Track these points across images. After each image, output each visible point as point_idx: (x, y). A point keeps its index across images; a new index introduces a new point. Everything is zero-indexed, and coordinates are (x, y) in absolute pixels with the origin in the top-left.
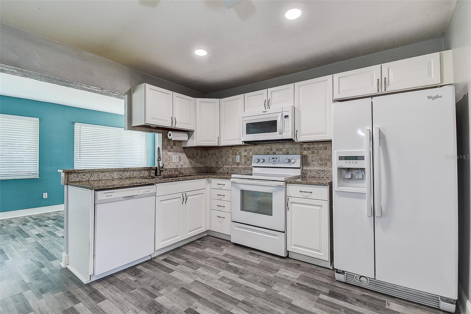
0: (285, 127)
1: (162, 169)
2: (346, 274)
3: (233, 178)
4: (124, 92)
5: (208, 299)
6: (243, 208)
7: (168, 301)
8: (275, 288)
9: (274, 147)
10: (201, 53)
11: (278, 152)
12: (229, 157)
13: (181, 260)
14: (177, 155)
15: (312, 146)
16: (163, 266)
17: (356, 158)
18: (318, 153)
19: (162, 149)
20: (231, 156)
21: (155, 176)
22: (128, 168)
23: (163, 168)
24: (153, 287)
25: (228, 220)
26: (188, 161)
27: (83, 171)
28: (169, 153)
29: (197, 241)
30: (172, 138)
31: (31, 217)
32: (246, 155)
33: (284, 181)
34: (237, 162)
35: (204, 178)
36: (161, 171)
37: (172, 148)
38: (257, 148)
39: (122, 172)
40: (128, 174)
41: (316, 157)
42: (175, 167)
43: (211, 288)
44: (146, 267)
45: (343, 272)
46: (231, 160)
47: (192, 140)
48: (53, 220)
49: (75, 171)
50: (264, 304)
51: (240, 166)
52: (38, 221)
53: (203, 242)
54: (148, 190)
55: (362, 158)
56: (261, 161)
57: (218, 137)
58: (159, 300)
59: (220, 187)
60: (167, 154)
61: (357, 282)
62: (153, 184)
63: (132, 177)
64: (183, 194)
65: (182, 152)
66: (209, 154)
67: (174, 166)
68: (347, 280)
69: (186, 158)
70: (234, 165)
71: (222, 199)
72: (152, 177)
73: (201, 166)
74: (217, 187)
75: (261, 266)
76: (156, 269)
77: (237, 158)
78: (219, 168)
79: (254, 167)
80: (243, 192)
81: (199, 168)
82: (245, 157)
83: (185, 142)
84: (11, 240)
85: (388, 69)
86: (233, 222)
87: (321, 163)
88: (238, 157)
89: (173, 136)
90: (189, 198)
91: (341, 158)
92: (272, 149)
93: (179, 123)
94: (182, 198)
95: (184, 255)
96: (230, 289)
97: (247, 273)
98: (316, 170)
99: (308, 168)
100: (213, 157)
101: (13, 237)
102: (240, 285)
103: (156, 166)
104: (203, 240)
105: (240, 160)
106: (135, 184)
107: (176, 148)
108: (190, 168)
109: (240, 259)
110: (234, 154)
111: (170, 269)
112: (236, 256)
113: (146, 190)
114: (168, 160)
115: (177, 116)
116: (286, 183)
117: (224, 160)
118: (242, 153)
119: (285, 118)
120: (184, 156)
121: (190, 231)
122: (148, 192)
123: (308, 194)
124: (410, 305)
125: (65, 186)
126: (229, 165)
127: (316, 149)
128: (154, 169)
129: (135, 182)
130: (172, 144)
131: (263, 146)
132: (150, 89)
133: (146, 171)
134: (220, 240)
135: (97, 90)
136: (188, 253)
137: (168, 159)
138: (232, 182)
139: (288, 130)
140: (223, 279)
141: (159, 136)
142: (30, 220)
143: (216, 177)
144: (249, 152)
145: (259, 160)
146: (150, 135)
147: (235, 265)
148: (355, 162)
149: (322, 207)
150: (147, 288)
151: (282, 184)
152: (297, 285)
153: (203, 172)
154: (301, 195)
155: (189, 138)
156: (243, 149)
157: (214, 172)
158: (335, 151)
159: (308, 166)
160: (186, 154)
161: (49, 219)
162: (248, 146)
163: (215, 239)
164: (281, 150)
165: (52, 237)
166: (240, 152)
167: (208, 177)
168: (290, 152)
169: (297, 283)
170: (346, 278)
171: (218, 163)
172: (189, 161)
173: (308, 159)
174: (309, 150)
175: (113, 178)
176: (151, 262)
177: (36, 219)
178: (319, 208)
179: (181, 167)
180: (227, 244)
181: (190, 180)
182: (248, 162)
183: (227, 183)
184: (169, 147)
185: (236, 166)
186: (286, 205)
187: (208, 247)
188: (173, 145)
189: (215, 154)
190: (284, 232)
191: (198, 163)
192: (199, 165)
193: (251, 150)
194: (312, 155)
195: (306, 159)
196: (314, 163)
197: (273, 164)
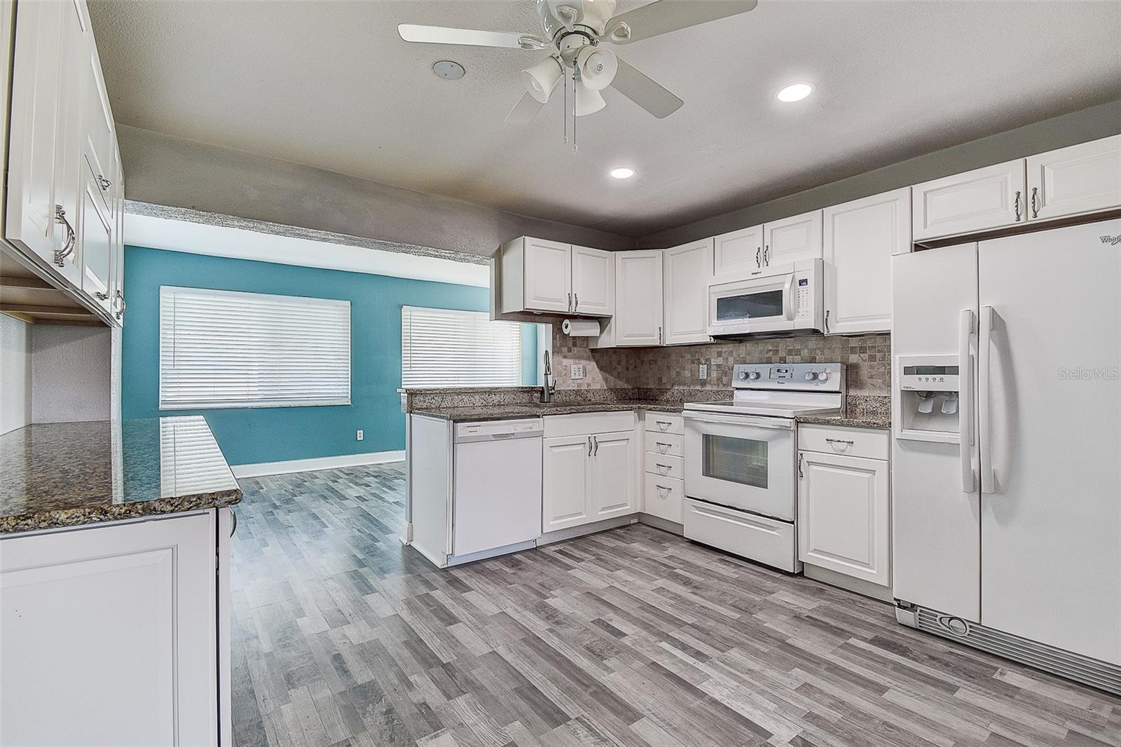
0: (801, 305)
1: (553, 391)
2: (918, 611)
3: (687, 410)
4: (490, 254)
5: (632, 612)
6: (708, 471)
7: (566, 605)
8: (760, 616)
9: (783, 345)
10: (622, 173)
11: (791, 357)
12: (684, 369)
13: (587, 555)
14: (579, 363)
15: (869, 343)
16: (556, 559)
17: (941, 370)
18: (883, 358)
19: (553, 353)
20: (688, 366)
21: (541, 402)
22: (497, 388)
23: (554, 388)
24: (542, 585)
25: (677, 496)
26: (600, 376)
28: (565, 362)
29: (617, 530)
30: (569, 333)
31: (340, 470)
32: (721, 363)
33: (793, 418)
34: (701, 377)
35: (631, 410)
36: (550, 394)
37: (570, 351)
38: (744, 348)
40: (496, 399)
41: (878, 369)
42: (576, 388)
43: (637, 600)
44: (528, 557)
45: (913, 607)
46: (687, 374)
47: (607, 334)
48: (376, 477)
49: (421, 391)
50: (732, 634)
51: (708, 388)
52: (353, 475)
53: (629, 532)
54: (531, 425)
55: (954, 370)
56: (752, 377)
57: (660, 328)
58: (550, 601)
59: (662, 428)
60: (560, 363)
61: (942, 629)
62: (539, 417)
63: (503, 403)
64: (589, 438)
65: (588, 359)
66: (643, 362)
67: (574, 386)
68: (923, 624)
69: (598, 370)
70: (696, 384)
71: (666, 451)
72: (536, 405)
73: (626, 386)
74: (656, 428)
75: (738, 582)
76: (545, 562)
77: (701, 370)
78: (663, 391)
79: (737, 389)
80: (707, 438)
81: (622, 389)
82: (718, 369)
83: (596, 338)
84: (323, 502)
85: (1043, 168)
86: (688, 497)
88: (703, 368)
89: (573, 329)
90: (600, 446)
91: (908, 371)
92: (778, 351)
93: (584, 303)
94: (587, 445)
95: (593, 549)
96: (671, 605)
97: (708, 588)
98: (879, 397)
99: (860, 393)
100: (651, 368)
101: (325, 498)
102: (692, 604)
103: (541, 383)
104: (629, 530)
105: (709, 374)
106: (510, 415)
107: (578, 351)
108: (605, 389)
109: (698, 567)
110: (696, 362)
111: (568, 565)
112: (690, 560)
113: (528, 425)
114: (563, 374)
115: (579, 291)
116: (798, 422)
117: (674, 374)
118: (713, 360)
119: (800, 285)
120: (592, 366)
121: (603, 509)
122: (531, 430)
123: (845, 446)
124: (1054, 682)
125: (408, 415)
126: (684, 385)
127: (879, 351)
128: (539, 390)
129: (510, 411)
130: (570, 343)
132: (532, 245)
133: (526, 395)
134: (662, 533)
135: (448, 255)
136: (602, 547)
138: (687, 419)
139: (807, 312)
140: (660, 590)
141: (545, 330)
142: (341, 475)
143: (654, 408)
144: (727, 359)
145: (747, 375)
146: (528, 327)
147: (687, 574)
148: (938, 379)
149: (874, 474)
150: (531, 585)
151: (787, 423)
152: (807, 619)
153: (630, 399)
154: (828, 447)
155: (602, 332)
156: (715, 349)
157: (652, 399)
158: (897, 357)
159: (861, 389)
160: (596, 363)
161: (368, 475)
162: (722, 345)
163: (654, 530)
164: (798, 352)
165: (379, 501)
166: (707, 357)
167: (639, 408)
168: (817, 357)
169: (808, 617)
170: (920, 619)
171: (661, 380)
172: (603, 376)
173: (859, 374)
174: (863, 353)
176: (535, 551)
177: (349, 474)
178: (867, 476)
179: (587, 388)
180: (676, 540)
182: (725, 380)
183: (676, 420)
184: (565, 350)
185: (699, 388)
186: (797, 467)
187: (639, 541)
188: (571, 346)
189: (655, 361)
190: (793, 523)
191: (620, 380)
192: (621, 384)
193: (731, 354)
194: (869, 363)
195: (857, 372)
196: (874, 381)
197: (778, 383)
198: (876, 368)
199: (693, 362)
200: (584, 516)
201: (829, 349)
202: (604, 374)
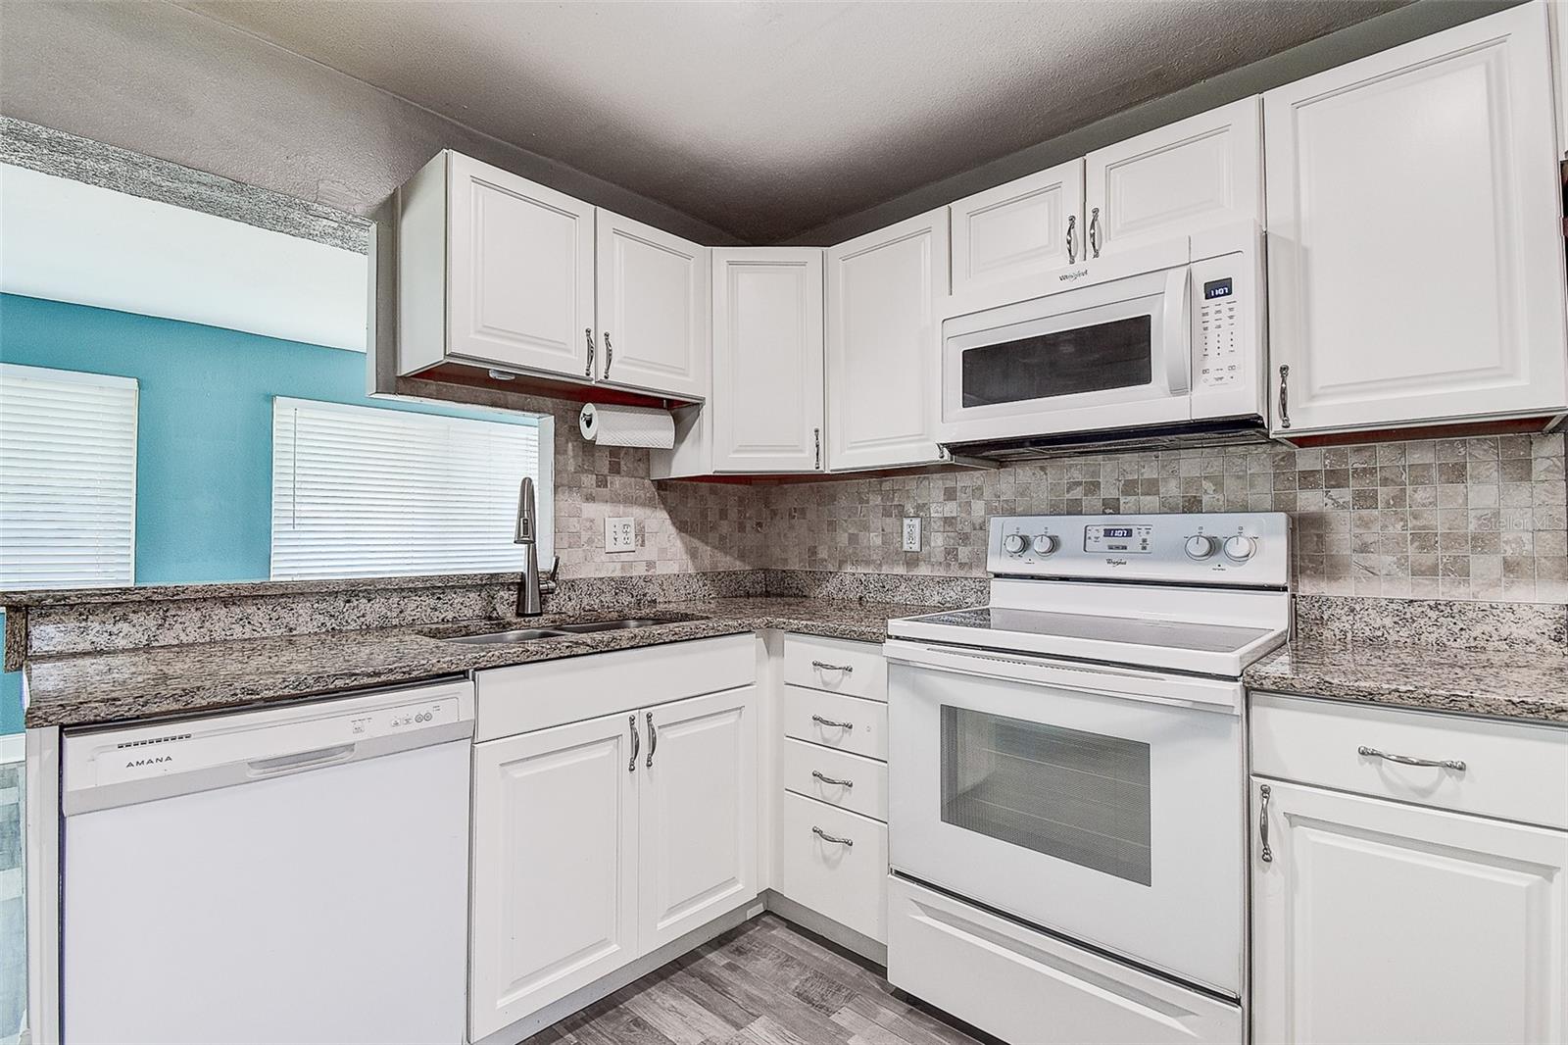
1: (552, 584)
3: (897, 638)
4: (359, 210)
9: (1110, 471)
11: (1132, 499)
12: (866, 528)
14: (626, 515)
15: (1354, 460)
18: (1399, 499)
19: (556, 487)
20: (876, 521)
21: (517, 615)
23: (553, 576)
25: (867, 862)
26: (679, 543)
27: (110, 599)
28: (590, 510)
29: (712, 956)
30: (596, 435)
32: (954, 515)
33: (1235, 679)
34: (906, 547)
35: (750, 631)
37: (602, 483)
38: (1012, 480)
39: (341, 599)
40: (372, 610)
41: (1384, 528)
42: (617, 574)
46: (876, 539)
49: (65, 598)
51: (923, 570)
53: (741, 962)
54: (423, 710)
56: (1040, 545)
57: (817, 431)
59: (826, 679)
60: (577, 514)
62: (462, 675)
63: (395, 622)
64: (632, 720)
65: (648, 503)
66: (774, 513)
67: (611, 568)
69: (672, 530)
70: (895, 563)
71: (839, 741)
72: (498, 625)
73: (738, 566)
74: (815, 678)
77: (906, 530)
78: (818, 578)
79: (997, 576)
80: (951, 715)
81: (729, 574)
82: (948, 529)
83: (667, 454)
86: (898, 873)
87: (1428, 559)
88: (912, 526)
89: (607, 427)
90: (664, 738)
92: (1097, 484)
93: (628, 360)
98: (1391, 601)
99: (1332, 590)
100: (792, 527)
104: (739, 951)
105: (924, 541)
106: (339, 683)
107: (624, 485)
108: (690, 576)
110: (895, 512)
113: (412, 711)
114: (584, 539)
115: (615, 322)
116: (1251, 690)
117: (843, 539)
118: (933, 507)
119: (1208, 296)
120: (659, 521)
121: (672, 910)
122: (424, 724)
123: (1434, 778)
126: (868, 563)
127: (1385, 482)
128: (512, 583)
130: (603, 464)
131: (1042, 468)
132: (473, 179)
133: (472, 595)
137: (585, 537)
138: (894, 663)
139: (1232, 368)
143: (806, 626)
144: (969, 503)
145: (1026, 543)
151: (1218, 692)
154: (1367, 776)
155: (680, 437)
156: (937, 485)
159: (1335, 578)
160: (670, 513)
162: (966, 469)
164: (1152, 488)
166: (921, 502)
167: (769, 625)
168: (1205, 499)
171: (816, 554)
172: (685, 543)
173: (1329, 539)
174: (1338, 486)
175: (291, 630)
179: (646, 573)
181: (671, 642)
182: (964, 553)
183: (866, 661)
184: (589, 480)
185: (900, 570)
186: (1254, 828)
187: (766, 1008)
188: (606, 472)
189: (803, 512)
190: (1237, 1002)
191: (726, 553)
192: (728, 562)
193: (978, 493)
194: (1355, 514)
195: (1320, 536)
196: (1372, 560)
197: (1109, 561)
198: (1380, 524)
199: (887, 514)
200: (615, 947)
201: (1239, 477)
202: (688, 538)
